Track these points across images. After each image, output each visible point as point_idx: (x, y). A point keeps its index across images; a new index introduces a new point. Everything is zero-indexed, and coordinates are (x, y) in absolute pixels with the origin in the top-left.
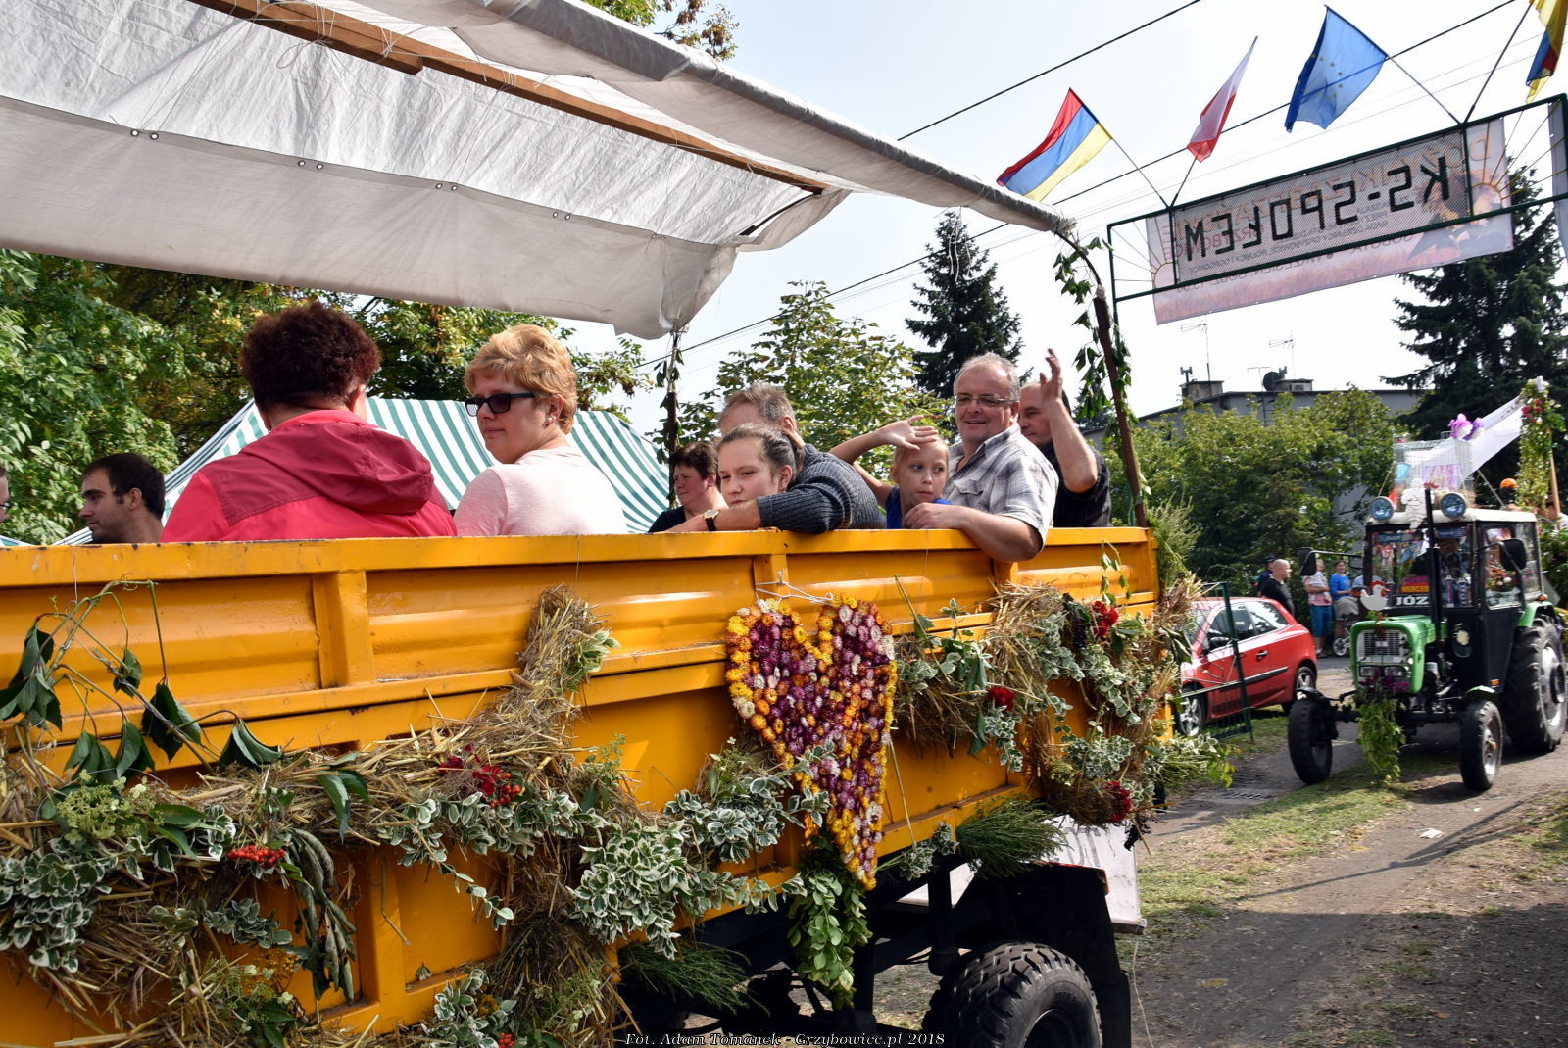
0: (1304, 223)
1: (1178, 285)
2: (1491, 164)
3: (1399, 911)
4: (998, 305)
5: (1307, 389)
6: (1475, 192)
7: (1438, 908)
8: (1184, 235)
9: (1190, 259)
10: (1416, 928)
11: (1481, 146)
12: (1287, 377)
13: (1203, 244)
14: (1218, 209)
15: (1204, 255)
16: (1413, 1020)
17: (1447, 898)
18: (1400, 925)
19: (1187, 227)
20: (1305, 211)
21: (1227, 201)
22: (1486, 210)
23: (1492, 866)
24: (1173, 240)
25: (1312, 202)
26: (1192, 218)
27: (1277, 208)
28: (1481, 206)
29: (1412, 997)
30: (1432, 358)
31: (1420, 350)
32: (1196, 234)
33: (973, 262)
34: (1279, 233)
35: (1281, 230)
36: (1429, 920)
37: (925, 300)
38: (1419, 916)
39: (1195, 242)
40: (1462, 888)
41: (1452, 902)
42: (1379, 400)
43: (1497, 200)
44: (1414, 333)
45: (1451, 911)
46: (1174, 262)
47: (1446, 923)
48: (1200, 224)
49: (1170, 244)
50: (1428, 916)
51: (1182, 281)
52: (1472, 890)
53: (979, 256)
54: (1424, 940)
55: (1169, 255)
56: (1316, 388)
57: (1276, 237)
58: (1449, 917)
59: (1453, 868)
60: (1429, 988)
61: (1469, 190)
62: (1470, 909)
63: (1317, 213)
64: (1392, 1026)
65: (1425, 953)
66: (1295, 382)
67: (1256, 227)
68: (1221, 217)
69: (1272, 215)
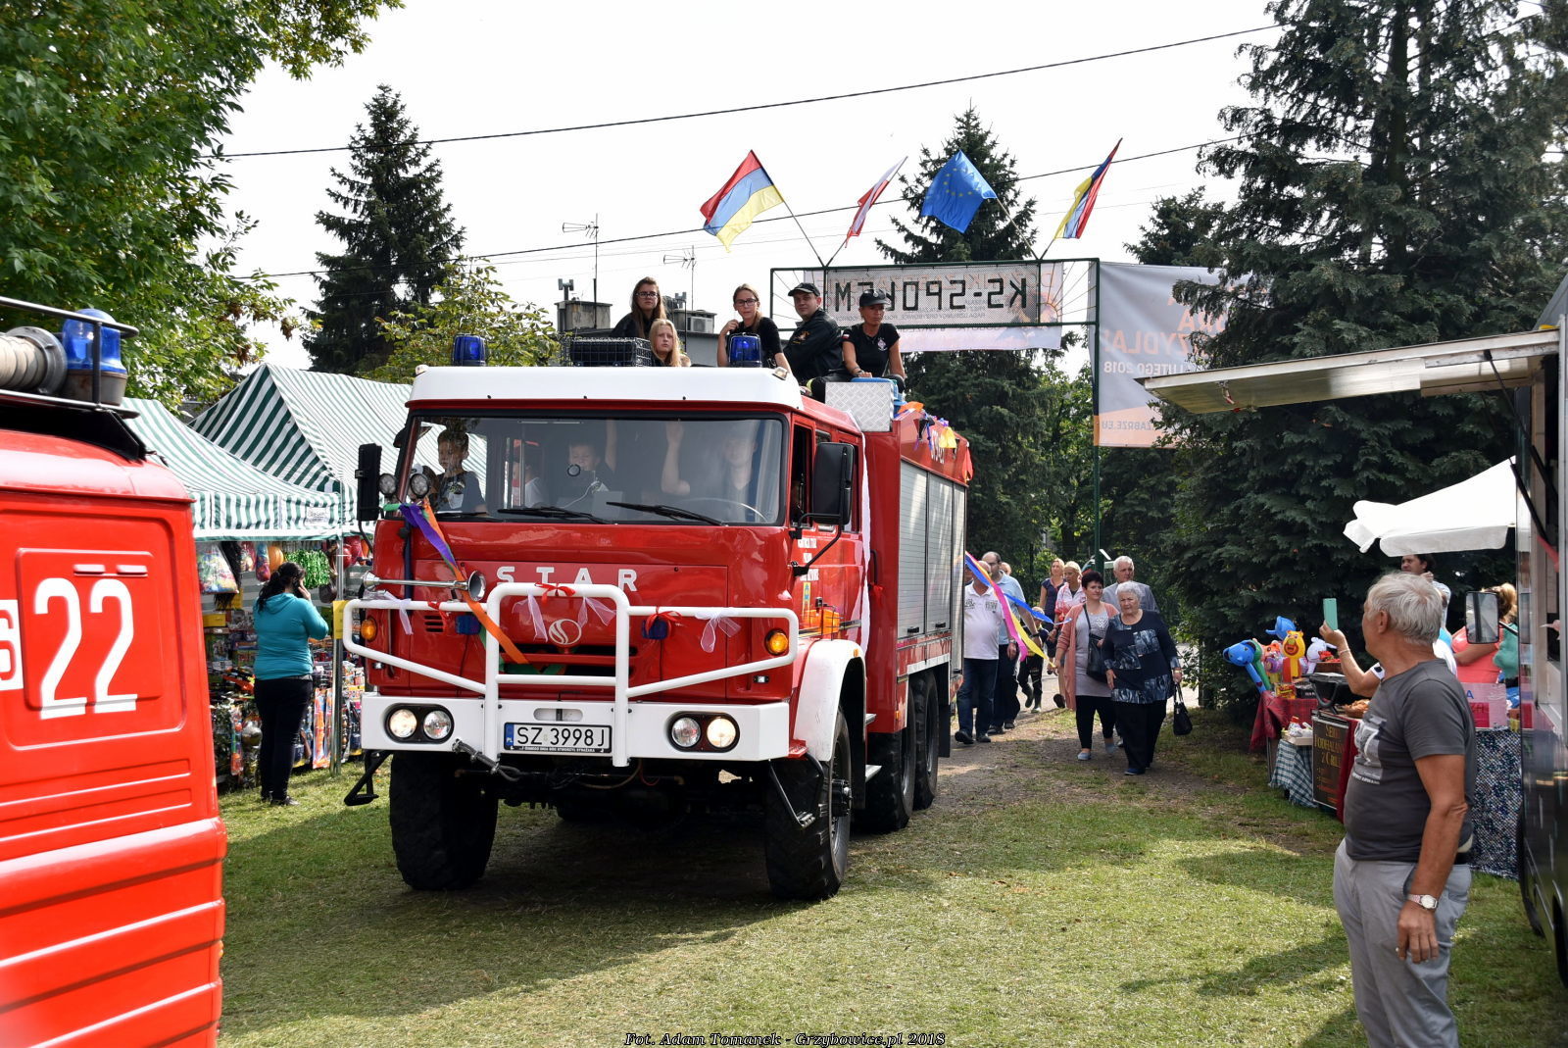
0: (927, 303)
2: (1054, 291)
6: (1042, 307)
8: (834, 290)
9: (837, 310)
11: (1049, 277)
12: (688, 307)
13: (849, 301)
14: (864, 277)
15: (849, 309)
19: (838, 285)
20: (929, 293)
21: (871, 273)
22: (1048, 321)
25: (934, 289)
26: (843, 279)
27: (908, 287)
28: (1045, 318)
32: (844, 293)
34: (908, 305)
35: (910, 303)
39: (843, 299)
43: (1055, 316)
48: (848, 285)
57: (905, 308)
61: (1039, 305)
63: (937, 297)
68: (866, 284)
69: (905, 291)
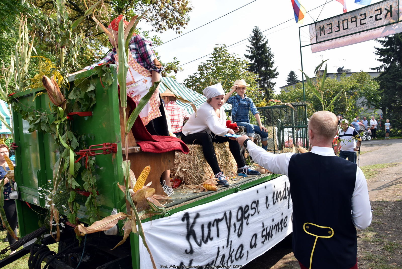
0: (352, 26)
1: (317, 43)
3: (374, 200)
4: (268, 51)
5: (349, 72)
6: (400, 14)
7: (384, 199)
8: (319, 29)
9: (321, 36)
10: (379, 204)
12: (344, 69)
13: (324, 31)
14: (328, 22)
15: (324, 34)
16: (378, 225)
17: (387, 197)
18: (375, 203)
19: (320, 27)
20: (352, 22)
21: (331, 20)
23: (398, 190)
24: (316, 31)
25: (354, 19)
26: (321, 25)
28: (401, 18)
29: (378, 220)
30: (384, 62)
31: (380, 60)
32: (322, 29)
33: (262, 39)
34: (344, 28)
35: (345, 27)
36: (382, 202)
37: (249, 49)
38: (379, 201)
39: (322, 31)
40: (391, 195)
41: (388, 198)
42: (369, 74)
44: (379, 56)
45: (388, 200)
46: (316, 37)
47: (387, 203)
48: (323, 26)
49: (315, 32)
50: (382, 201)
51: (319, 41)
52: (393, 196)
53: (263, 38)
54: (381, 207)
55: (315, 35)
56: (351, 72)
57: (344, 29)
58: (387, 202)
59: (388, 190)
60: (382, 218)
61: (398, 14)
62: (393, 200)
63: (355, 22)
64: (373, 226)
65: (381, 210)
66: (346, 70)
67: (338, 27)
68: (329, 24)
69: (343, 23)
